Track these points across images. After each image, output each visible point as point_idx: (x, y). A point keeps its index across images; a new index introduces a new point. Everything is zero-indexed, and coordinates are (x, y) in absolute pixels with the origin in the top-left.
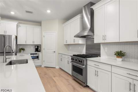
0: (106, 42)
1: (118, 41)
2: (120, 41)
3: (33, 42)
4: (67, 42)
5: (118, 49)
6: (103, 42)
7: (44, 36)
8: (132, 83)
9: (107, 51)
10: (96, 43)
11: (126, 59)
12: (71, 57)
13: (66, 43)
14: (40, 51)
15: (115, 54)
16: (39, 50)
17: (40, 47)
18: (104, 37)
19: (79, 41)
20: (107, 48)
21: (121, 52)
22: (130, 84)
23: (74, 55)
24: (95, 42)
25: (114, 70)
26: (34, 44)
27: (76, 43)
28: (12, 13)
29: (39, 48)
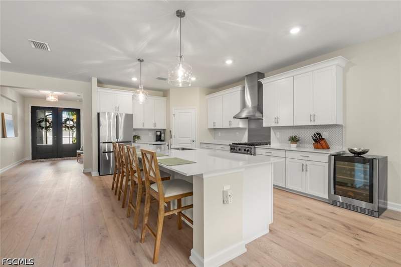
0: (278, 125)
1: (293, 125)
2: (295, 125)
3: (155, 125)
4: (216, 125)
5: (293, 133)
6: (276, 125)
7: (174, 115)
8: (304, 164)
9: (279, 137)
10: (265, 127)
11: (301, 145)
12: (229, 147)
13: (214, 126)
14: (163, 141)
15: (289, 140)
16: (162, 139)
17: (164, 133)
18: (277, 120)
19: (238, 124)
20: (279, 133)
21: (295, 137)
22: (303, 165)
23: (233, 144)
24: (265, 125)
25: (289, 154)
26: (156, 128)
27: (233, 126)
28: (135, 79)
29: (163, 135)
